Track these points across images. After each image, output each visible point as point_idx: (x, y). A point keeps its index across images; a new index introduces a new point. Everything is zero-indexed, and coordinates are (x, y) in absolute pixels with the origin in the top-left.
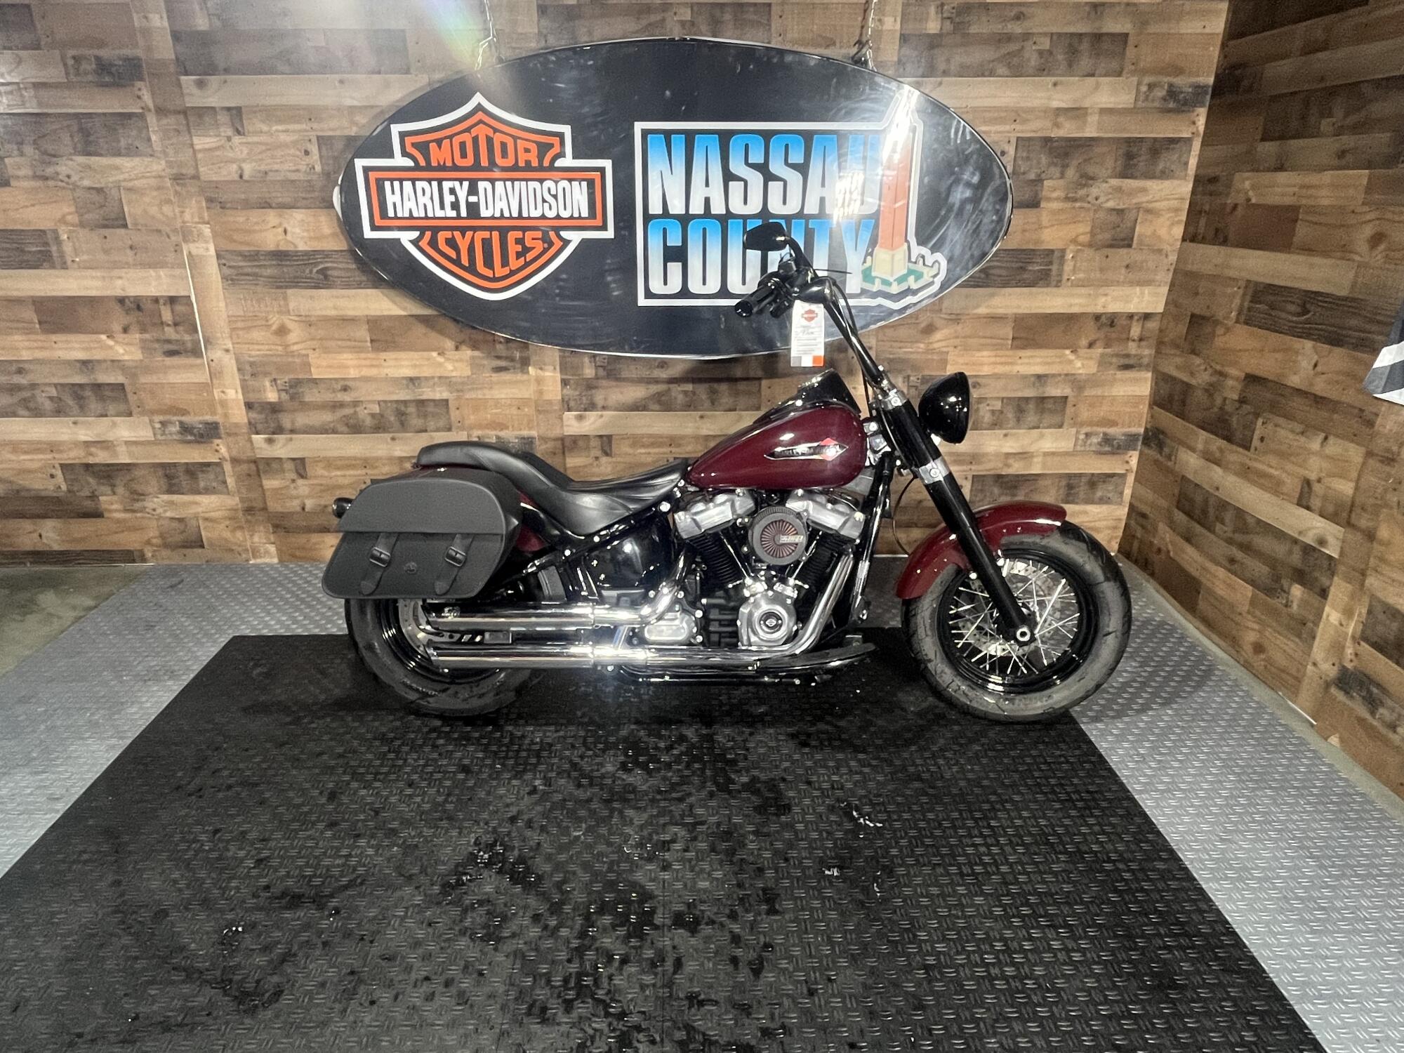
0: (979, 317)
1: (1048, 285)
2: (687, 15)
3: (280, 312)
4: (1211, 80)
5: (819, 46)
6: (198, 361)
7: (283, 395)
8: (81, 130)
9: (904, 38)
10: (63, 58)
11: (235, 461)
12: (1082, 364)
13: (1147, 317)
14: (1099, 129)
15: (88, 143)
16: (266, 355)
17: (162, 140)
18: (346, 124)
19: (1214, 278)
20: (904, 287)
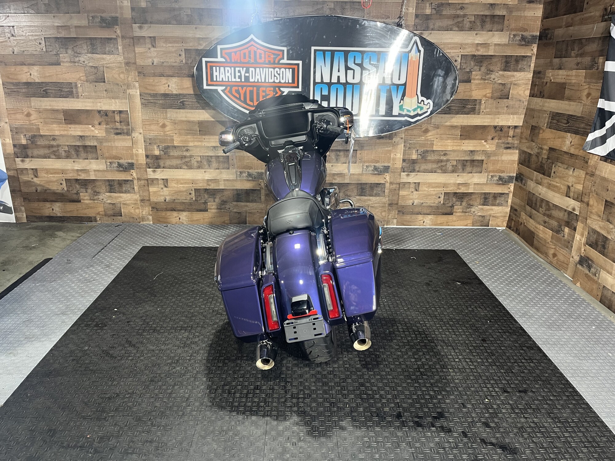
0: (447, 126)
1: (475, 114)
2: (332, 6)
3: (164, 118)
4: (538, 34)
5: (383, 18)
6: (129, 137)
7: (162, 153)
8: (91, 44)
9: (417, 16)
10: (88, 16)
11: (139, 179)
12: (489, 146)
13: (516, 127)
14: (495, 52)
15: (93, 49)
16: (156, 136)
17: (123, 48)
18: (196, 44)
19: (539, 111)
20: (416, 113)
